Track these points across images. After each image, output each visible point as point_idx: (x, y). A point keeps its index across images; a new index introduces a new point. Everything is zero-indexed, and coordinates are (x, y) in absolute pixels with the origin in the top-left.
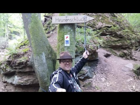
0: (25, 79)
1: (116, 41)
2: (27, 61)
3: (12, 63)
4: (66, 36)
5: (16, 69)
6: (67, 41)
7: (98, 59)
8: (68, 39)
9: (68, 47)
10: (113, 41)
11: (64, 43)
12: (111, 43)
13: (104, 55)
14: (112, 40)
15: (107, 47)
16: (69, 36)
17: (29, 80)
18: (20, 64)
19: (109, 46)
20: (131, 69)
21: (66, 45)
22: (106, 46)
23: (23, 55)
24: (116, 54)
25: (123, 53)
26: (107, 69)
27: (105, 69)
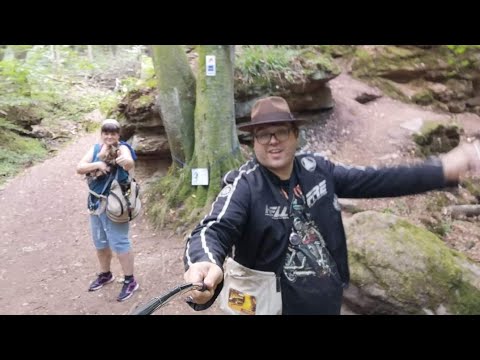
0: (149, 141)
1: (402, 58)
2: (152, 104)
3: (127, 110)
4: (208, 58)
5: (135, 121)
6: (211, 67)
7: (331, 108)
8: (213, 63)
9: (213, 78)
10: (393, 59)
11: (204, 71)
12: (386, 64)
13: (355, 96)
14: (391, 56)
15: (373, 76)
16: (213, 57)
17: (156, 142)
18: (142, 110)
19: (380, 73)
20: (411, 133)
21: (209, 73)
22: (370, 74)
23: (147, 93)
24: (400, 94)
25: (428, 93)
26: (348, 132)
27: (344, 131)
